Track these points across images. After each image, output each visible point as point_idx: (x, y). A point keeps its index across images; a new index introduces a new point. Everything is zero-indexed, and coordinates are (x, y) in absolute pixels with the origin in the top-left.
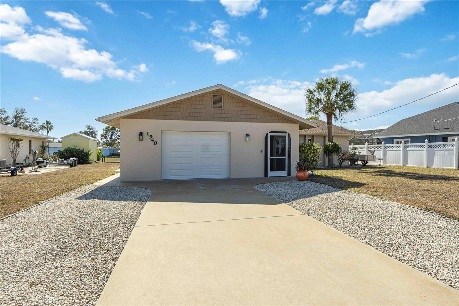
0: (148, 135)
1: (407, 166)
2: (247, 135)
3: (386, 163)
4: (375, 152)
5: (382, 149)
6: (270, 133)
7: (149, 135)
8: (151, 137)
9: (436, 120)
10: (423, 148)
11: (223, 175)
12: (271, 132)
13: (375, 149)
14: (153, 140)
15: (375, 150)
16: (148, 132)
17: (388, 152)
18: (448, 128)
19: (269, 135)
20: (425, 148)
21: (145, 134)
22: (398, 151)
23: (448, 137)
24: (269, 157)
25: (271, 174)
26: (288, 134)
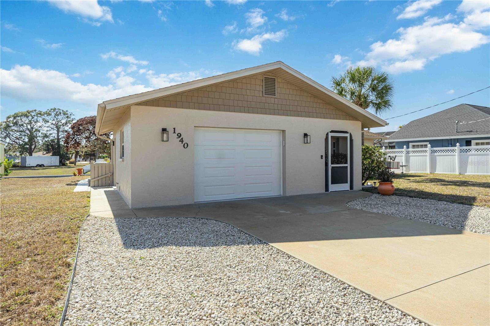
0: (174, 132)
1: (435, 173)
2: (306, 135)
3: (410, 171)
4: (397, 157)
5: (404, 155)
6: (330, 132)
7: (177, 132)
8: (179, 135)
9: (458, 122)
10: (454, 152)
11: (274, 191)
12: (332, 132)
13: (397, 154)
14: (182, 141)
15: (396, 156)
16: (174, 129)
17: (411, 157)
18: (472, 131)
19: (330, 135)
20: (456, 152)
21: (171, 131)
22: (424, 157)
23: (472, 141)
24: (330, 166)
25: (333, 188)
26: (350, 134)
